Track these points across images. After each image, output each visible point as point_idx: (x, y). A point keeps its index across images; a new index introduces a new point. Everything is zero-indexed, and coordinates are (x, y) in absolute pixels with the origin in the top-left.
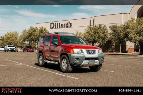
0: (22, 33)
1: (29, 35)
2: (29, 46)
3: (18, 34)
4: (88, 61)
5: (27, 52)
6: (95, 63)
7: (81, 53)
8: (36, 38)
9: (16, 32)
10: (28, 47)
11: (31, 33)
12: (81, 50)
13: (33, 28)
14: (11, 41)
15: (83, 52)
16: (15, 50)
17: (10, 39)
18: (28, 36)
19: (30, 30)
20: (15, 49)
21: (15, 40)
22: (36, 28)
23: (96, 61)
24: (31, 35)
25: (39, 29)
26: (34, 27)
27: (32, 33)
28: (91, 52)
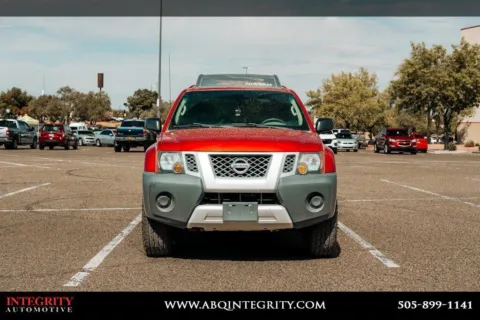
0: (396, 74)
1: (407, 83)
2: (396, 130)
3: (373, 80)
4: (219, 208)
5: (389, 152)
6: (261, 221)
7: (188, 172)
8: (437, 94)
9: (366, 74)
10: (392, 133)
11: (415, 72)
12: (188, 156)
13: (425, 52)
14: (344, 110)
15: (194, 167)
16: (332, 145)
17: (342, 101)
18: (403, 86)
19: (412, 61)
20: (334, 142)
21: (358, 105)
22: (439, 49)
23: (262, 208)
24: (413, 81)
25: (450, 52)
26: (429, 47)
27: (419, 73)
28: (239, 165)
